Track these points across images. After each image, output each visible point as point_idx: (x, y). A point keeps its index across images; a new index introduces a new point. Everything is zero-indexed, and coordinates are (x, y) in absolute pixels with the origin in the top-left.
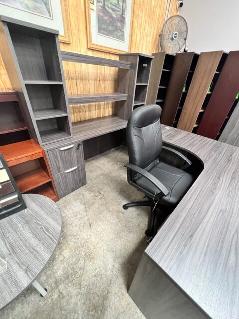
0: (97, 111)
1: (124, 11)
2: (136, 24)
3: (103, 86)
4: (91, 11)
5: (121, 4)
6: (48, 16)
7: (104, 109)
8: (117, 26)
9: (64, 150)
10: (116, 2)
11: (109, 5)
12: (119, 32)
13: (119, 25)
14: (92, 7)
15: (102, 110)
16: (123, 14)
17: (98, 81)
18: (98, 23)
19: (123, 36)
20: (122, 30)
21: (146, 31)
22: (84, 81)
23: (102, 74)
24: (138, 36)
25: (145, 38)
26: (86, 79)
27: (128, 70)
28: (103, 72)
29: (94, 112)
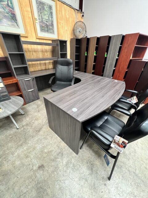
0: (44, 66)
1: (52, 21)
2: (60, 26)
3: (46, 54)
4: (36, 23)
5: (51, 19)
6: (17, 27)
7: (48, 65)
8: (50, 28)
9: (26, 80)
10: (48, 18)
11: (45, 20)
12: (51, 30)
13: (51, 27)
14: (36, 21)
15: (47, 66)
16: (52, 23)
17: (43, 53)
18: (40, 28)
19: (53, 32)
20: (53, 29)
21: (66, 29)
22: (36, 53)
23: (45, 49)
24: (62, 31)
25: (66, 32)
26: (37, 52)
27: (56, 47)
28: (45, 48)
29: (43, 67)
